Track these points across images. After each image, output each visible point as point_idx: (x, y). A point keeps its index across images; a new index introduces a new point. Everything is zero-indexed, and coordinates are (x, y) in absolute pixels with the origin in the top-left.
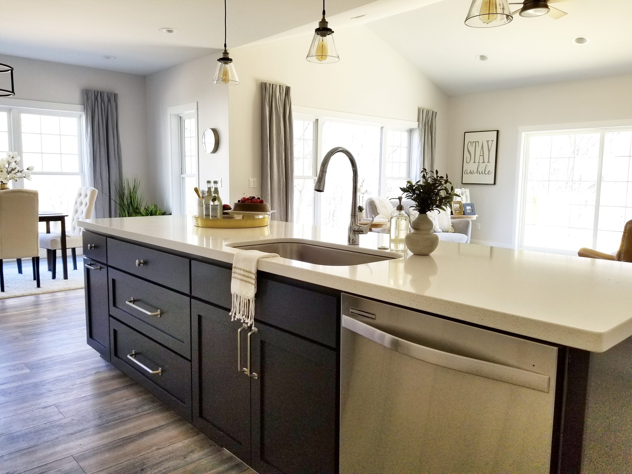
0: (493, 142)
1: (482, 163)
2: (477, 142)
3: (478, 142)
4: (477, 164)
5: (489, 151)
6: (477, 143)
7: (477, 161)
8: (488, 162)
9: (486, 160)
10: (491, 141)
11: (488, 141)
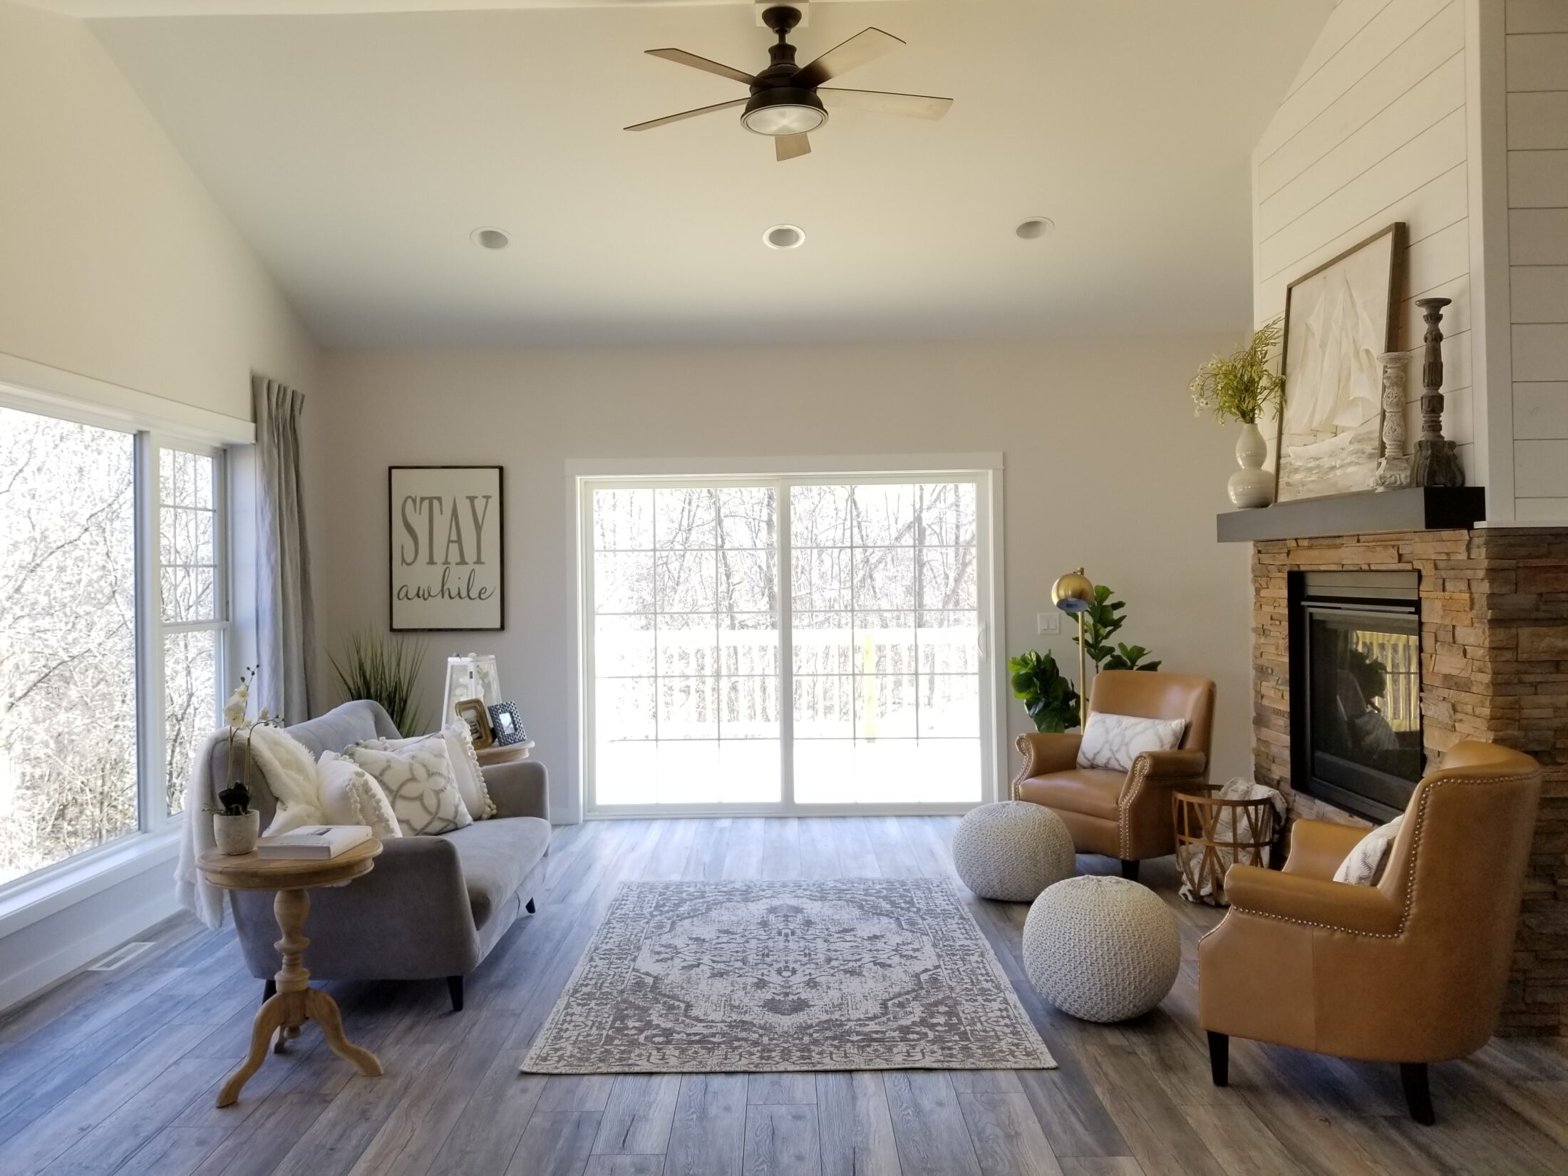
0: (490, 500)
1: (457, 564)
2: (435, 498)
3: (439, 499)
4: (438, 570)
5: (478, 528)
6: (436, 503)
7: (439, 556)
8: (479, 561)
9: (470, 556)
10: (484, 497)
11: (472, 499)
